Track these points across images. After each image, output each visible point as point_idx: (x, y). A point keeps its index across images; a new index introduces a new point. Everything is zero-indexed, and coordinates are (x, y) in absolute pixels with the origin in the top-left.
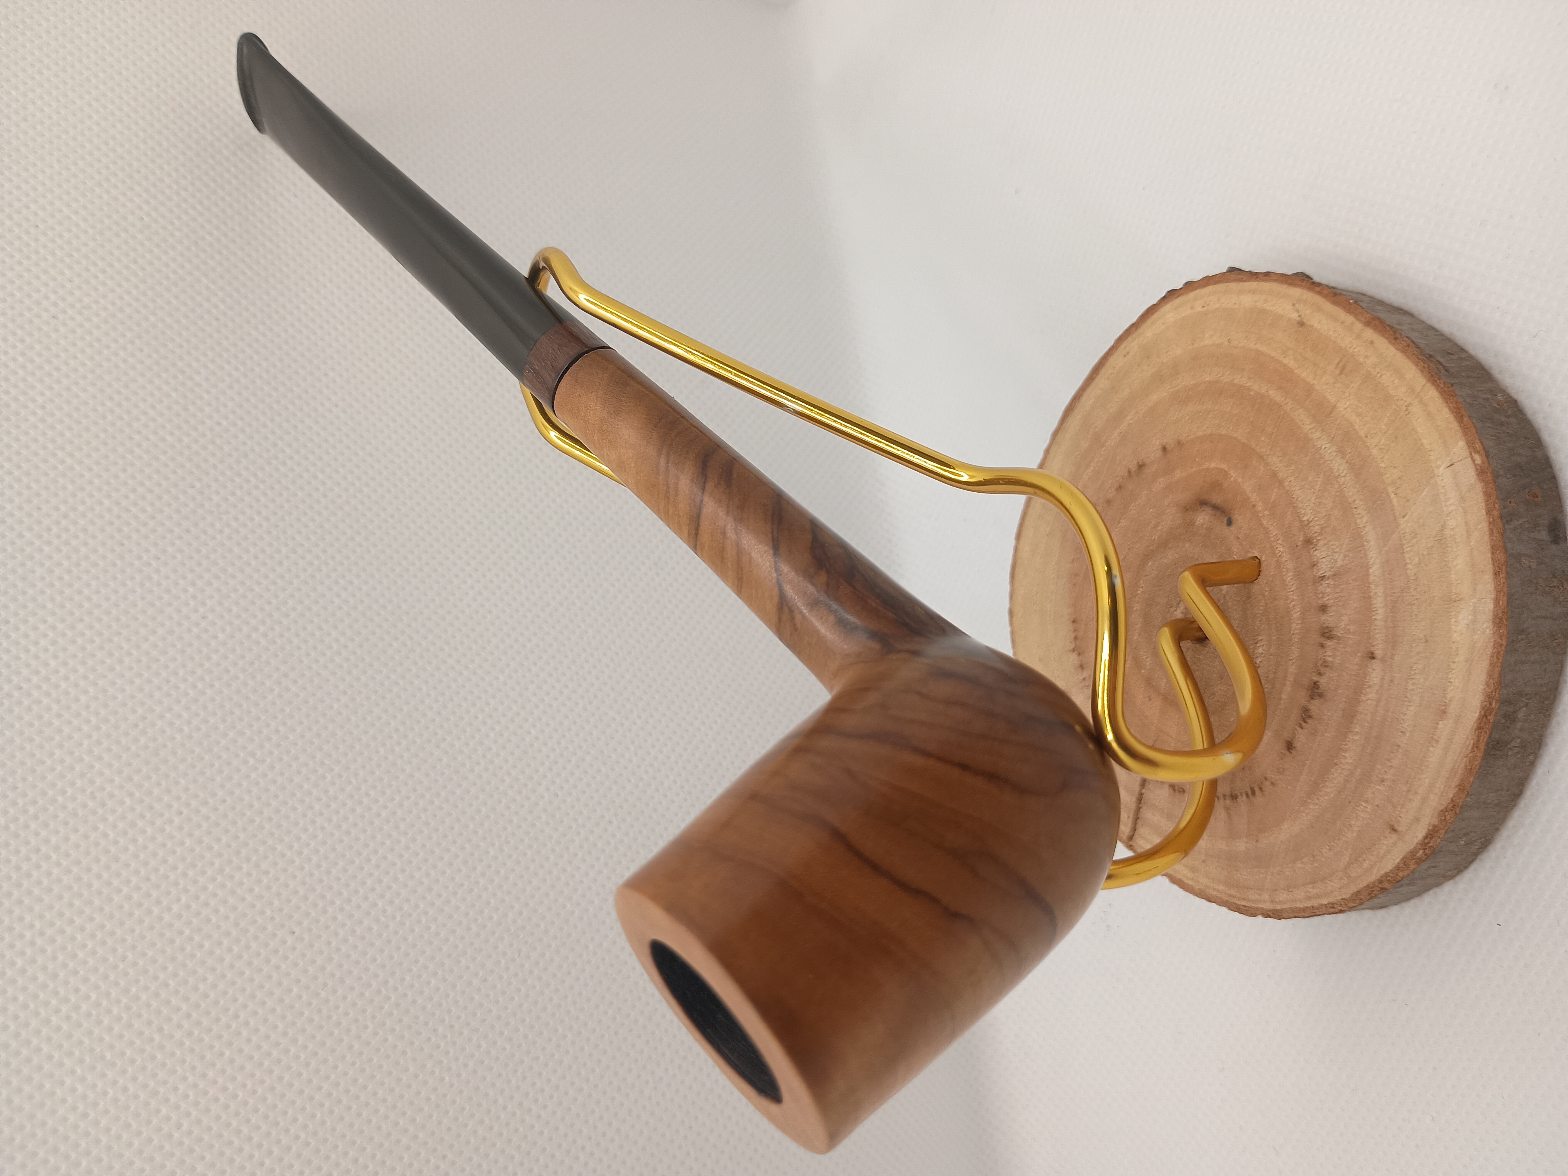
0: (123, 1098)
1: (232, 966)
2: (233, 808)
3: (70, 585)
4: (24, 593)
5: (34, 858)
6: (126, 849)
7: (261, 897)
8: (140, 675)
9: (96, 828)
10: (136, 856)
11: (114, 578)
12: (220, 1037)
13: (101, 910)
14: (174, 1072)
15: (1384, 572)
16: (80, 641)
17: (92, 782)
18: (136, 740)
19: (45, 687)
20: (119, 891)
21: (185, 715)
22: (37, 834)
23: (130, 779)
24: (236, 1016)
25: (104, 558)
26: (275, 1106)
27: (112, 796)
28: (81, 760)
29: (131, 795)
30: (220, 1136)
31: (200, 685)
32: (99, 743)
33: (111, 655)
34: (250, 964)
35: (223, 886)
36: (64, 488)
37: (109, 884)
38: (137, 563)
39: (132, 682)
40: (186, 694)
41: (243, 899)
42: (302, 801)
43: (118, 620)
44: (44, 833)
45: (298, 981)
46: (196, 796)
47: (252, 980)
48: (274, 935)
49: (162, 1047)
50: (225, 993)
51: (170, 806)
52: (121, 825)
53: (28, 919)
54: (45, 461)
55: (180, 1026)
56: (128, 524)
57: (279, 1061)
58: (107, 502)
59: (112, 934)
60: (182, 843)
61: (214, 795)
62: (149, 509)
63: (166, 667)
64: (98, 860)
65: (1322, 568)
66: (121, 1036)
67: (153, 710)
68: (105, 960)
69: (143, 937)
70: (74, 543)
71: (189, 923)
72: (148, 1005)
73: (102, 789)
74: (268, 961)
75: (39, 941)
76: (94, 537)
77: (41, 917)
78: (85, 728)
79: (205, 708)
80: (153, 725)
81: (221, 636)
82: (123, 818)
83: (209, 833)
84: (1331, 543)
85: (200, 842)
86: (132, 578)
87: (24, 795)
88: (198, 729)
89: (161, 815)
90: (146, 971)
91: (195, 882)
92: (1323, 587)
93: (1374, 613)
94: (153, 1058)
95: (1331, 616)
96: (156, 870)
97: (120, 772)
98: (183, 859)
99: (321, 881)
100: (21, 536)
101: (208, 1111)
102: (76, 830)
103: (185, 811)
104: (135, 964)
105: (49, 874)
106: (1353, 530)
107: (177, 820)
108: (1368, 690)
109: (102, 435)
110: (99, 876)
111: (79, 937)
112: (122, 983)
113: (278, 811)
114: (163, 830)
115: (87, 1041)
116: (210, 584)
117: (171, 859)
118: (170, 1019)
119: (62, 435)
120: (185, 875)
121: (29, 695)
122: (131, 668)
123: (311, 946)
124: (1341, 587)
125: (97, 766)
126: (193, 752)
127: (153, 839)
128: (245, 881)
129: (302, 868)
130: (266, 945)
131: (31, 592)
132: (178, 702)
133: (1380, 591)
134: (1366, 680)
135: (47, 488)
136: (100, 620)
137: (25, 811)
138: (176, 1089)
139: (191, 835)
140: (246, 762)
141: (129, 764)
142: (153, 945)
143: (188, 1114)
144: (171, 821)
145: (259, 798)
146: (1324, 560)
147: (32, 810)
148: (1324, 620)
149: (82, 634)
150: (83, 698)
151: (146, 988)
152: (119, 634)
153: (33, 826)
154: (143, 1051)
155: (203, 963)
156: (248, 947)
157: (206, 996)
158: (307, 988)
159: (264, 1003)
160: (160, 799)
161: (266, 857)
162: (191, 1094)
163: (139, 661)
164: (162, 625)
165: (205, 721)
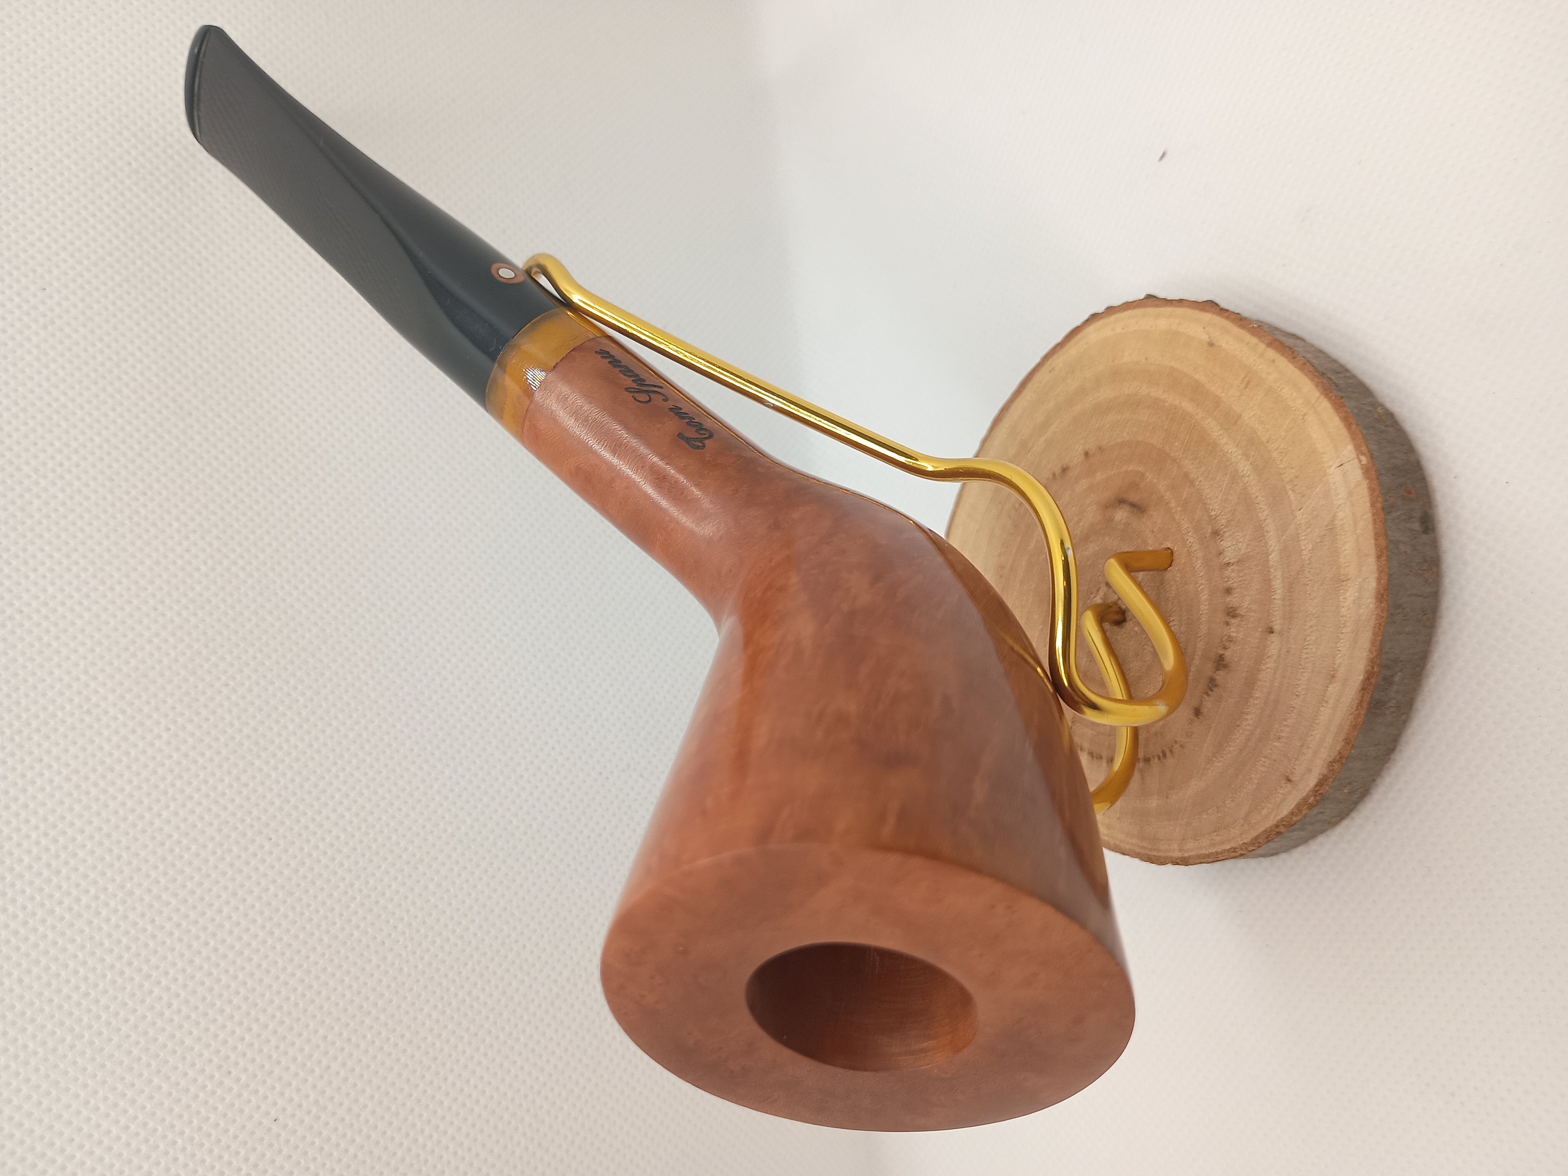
0: (120, 981)
1: (216, 867)
2: (216, 726)
3: (65, 517)
4: (23, 523)
5: (38, 767)
6: (120, 761)
7: (242, 807)
9: (92, 741)
10: (129, 767)
11: (105, 511)
12: (205, 929)
13: (98, 814)
14: (165, 958)
15: (1282, 558)
17: (88, 699)
18: (127, 662)
19: (44, 611)
20: (114, 798)
21: (172, 640)
22: (39, 745)
23: (122, 697)
24: (220, 911)
25: (96, 492)
26: (254, 990)
27: (106, 712)
28: (78, 679)
29: (123, 712)
30: (206, 1014)
31: (185, 613)
32: (94, 664)
34: (232, 865)
35: (207, 796)
36: (58, 425)
37: (105, 791)
38: (126, 498)
39: (123, 609)
40: (172, 621)
41: (226, 808)
42: (277, 722)
44: (46, 745)
45: (274, 881)
46: (182, 714)
47: (233, 880)
48: (254, 841)
49: (154, 937)
50: (210, 890)
51: (158, 723)
53: (33, 821)
55: (170, 919)
57: (258, 950)
60: (170, 757)
61: (198, 713)
64: (94, 770)
65: (1227, 556)
66: (118, 926)
67: (142, 635)
68: (102, 859)
69: (136, 840)
70: (68, 477)
71: (178, 828)
73: (97, 706)
74: (248, 863)
75: (44, 841)
77: (45, 820)
78: (81, 650)
79: (189, 634)
80: (142, 648)
81: (204, 568)
82: (117, 732)
83: (194, 748)
84: (1236, 534)
85: (186, 755)
86: (122, 512)
87: (27, 710)
88: (183, 653)
89: (151, 730)
90: (139, 870)
91: (182, 791)
92: (1228, 572)
93: (1272, 594)
94: (146, 945)
95: (1236, 597)
96: (147, 780)
97: (113, 691)
98: (172, 771)
99: (295, 794)
100: (19, 469)
101: (195, 992)
102: (75, 743)
103: (173, 728)
104: (129, 863)
105: (51, 781)
106: (1255, 522)
107: (165, 736)
108: (1267, 660)
110: (96, 784)
111: (79, 838)
112: (118, 879)
113: (255, 730)
114: (152, 744)
115: (87, 930)
117: (160, 771)
118: (161, 912)
120: (173, 785)
121: (30, 618)
123: (286, 851)
124: (1244, 571)
125: (93, 684)
126: (178, 674)
127: (144, 752)
128: (227, 791)
129: (278, 782)
130: (247, 849)
131: (29, 522)
132: (165, 628)
133: (1279, 574)
134: (1266, 652)
135: (43, 425)
136: (93, 550)
137: (29, 724)
138: (167, 973)
139: (178, 749)
140: (227, 685)
141: (121, 684)
142: (146, 846)
143: (178, 995)
144: (160, 737)
145: (239, 718)
146: (1230, 549)
147: (34, 724)
148: (1229, 601)
150: (79, 622)
151: (140, 885)
152: (110, 563)
153: (36, 738)
154: (137, 939)
155: (190, 863)
156: (230, 851)
157: (193, 893)
158: (283, 887)
159: (244, 900)
160: (149, 716)
161: (245, 771)
162: (180, 977)
163: (129, 589)
164: (150, 556)
165: (190, 647)
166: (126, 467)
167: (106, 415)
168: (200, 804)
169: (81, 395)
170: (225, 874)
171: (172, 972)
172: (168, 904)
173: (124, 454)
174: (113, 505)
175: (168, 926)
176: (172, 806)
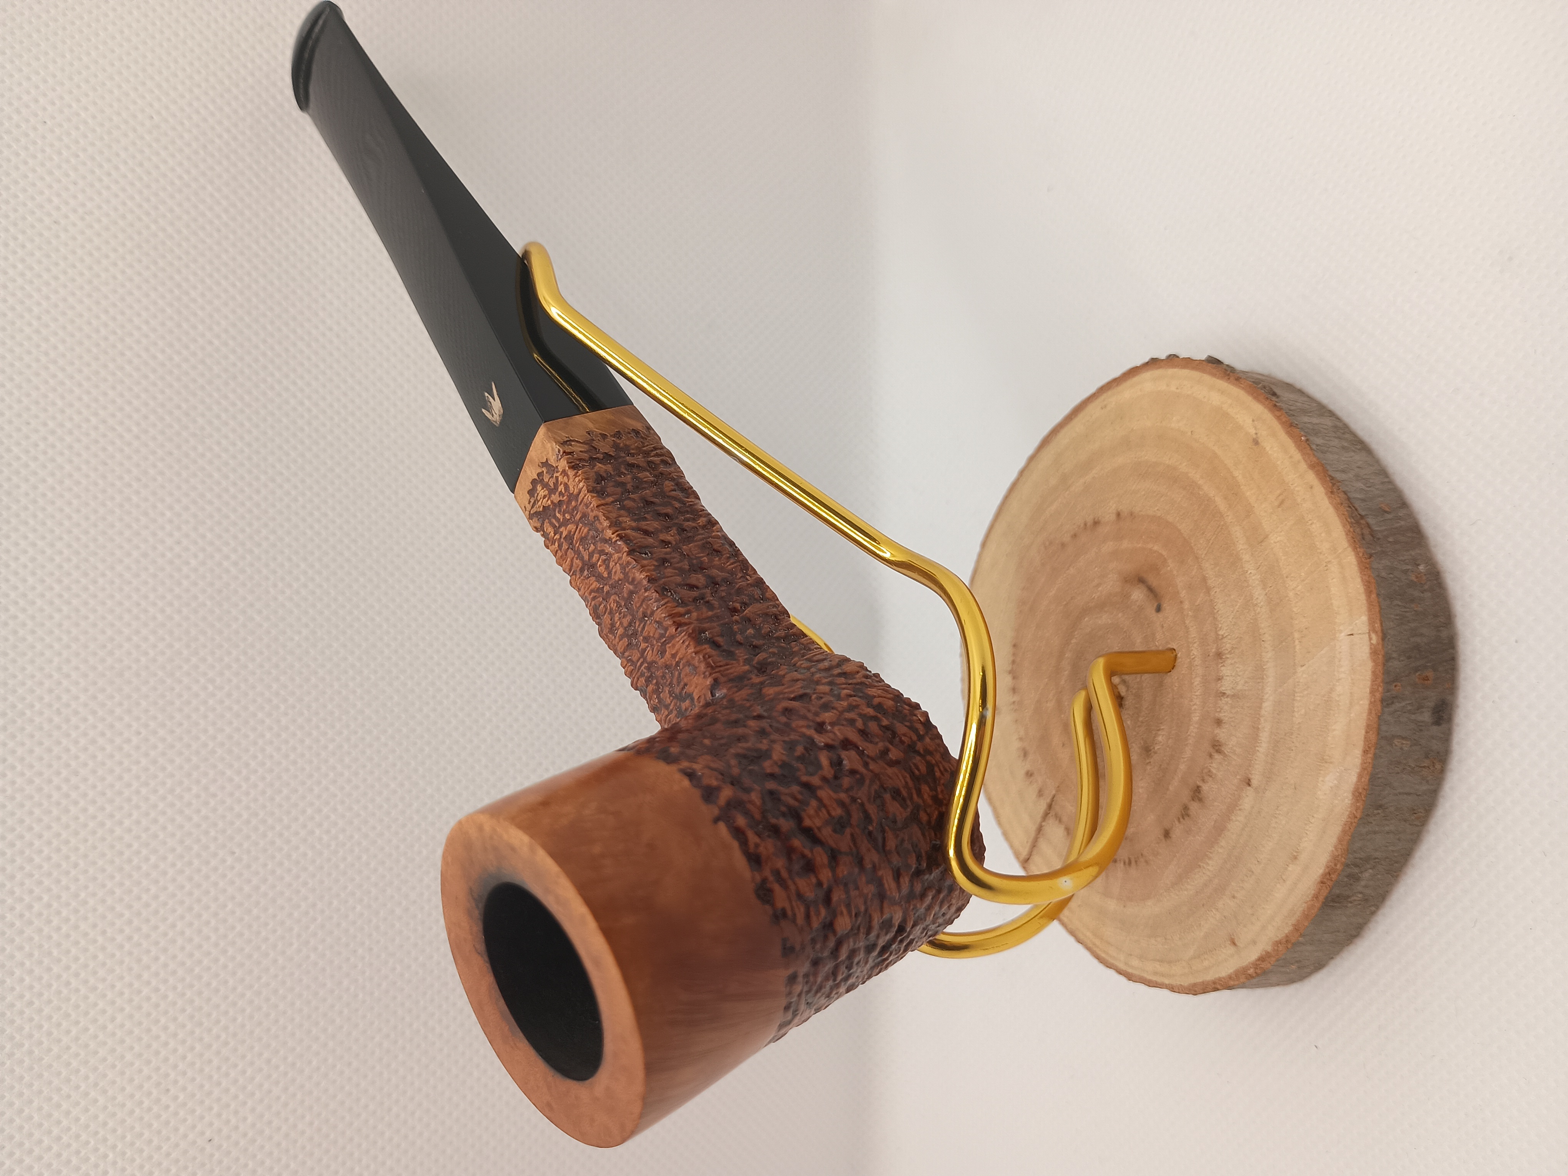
6: (85, 765)
8: (112, 597)
9: (59, 743)
10: (94, 772)
12: (157, 943)
16: (58, 559)
17: (59, 698)
18: (103, 661)
20: (76, 803)
21: (152, 638)
23: (95, 697)
27: (76, 713)
28: (51, 676)
29: (94, 713)
32: (68, 661)
33: (86, 574)
36: (54, 403)
37: (67, 796)
39: (104, 603)
40: (154, 618)
43: (95, 540)
47: (191, 894)
51: (129, 726)
52: (83, 741)
54: (37, 374)
56: (113, 443)
58: (94, 420)
59: (67, 842)
60: (138, 762)
61: (172, 718)
62: (135, 429)
63: (137, 590)
64: (59, 773)
66: (68, 936)
67: (121, 633)
69: (94, 848)
70: (59, 459)
71: (138, 837)
72: (95, 910)
73: (68, 705)
76: (79, 455)
78: (57, 646)
81: (193, 562)
85: (155, 762)
86: (112, 498)
88: (163, 653)
89: (121, 734)
90: (95, 879)
96: (112, 786)
97: (86, 690)
99: (264, 807)
104: (86, 872)
107: (135, 740)
109: (95, 350)
110: (58, 788)
114: (121, 749)
116: (187, 508)
119: (55, 348)
120: (138, 792)
122: (103, 589)
123: (249, 866)
125: (65, 683)
126: (156, 675)
130: (208, 863)
132: (146, 625)
136: (78, 539)
139: (146, 755)
140: (205, 688)
143: (122, 1010)
144: (129, 741)
149: (61, 553)
150: (57, 616)
151: (94, 895)
156: (190, 864)
160: (121, 719)
163: (112, 582)
164: (137, 547)
165: (170, 646)
166: (122, 451)
167: (105, 394)
168: (164, 813)
169: (80, 371)
170: (182, 887)
171: (119, 985)
172: (121, 915)
173: (121, 437)
174: (104, 491)
175: (119, 938)
176: (135, 815)
